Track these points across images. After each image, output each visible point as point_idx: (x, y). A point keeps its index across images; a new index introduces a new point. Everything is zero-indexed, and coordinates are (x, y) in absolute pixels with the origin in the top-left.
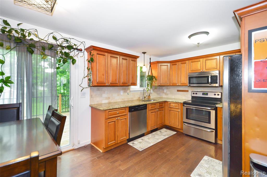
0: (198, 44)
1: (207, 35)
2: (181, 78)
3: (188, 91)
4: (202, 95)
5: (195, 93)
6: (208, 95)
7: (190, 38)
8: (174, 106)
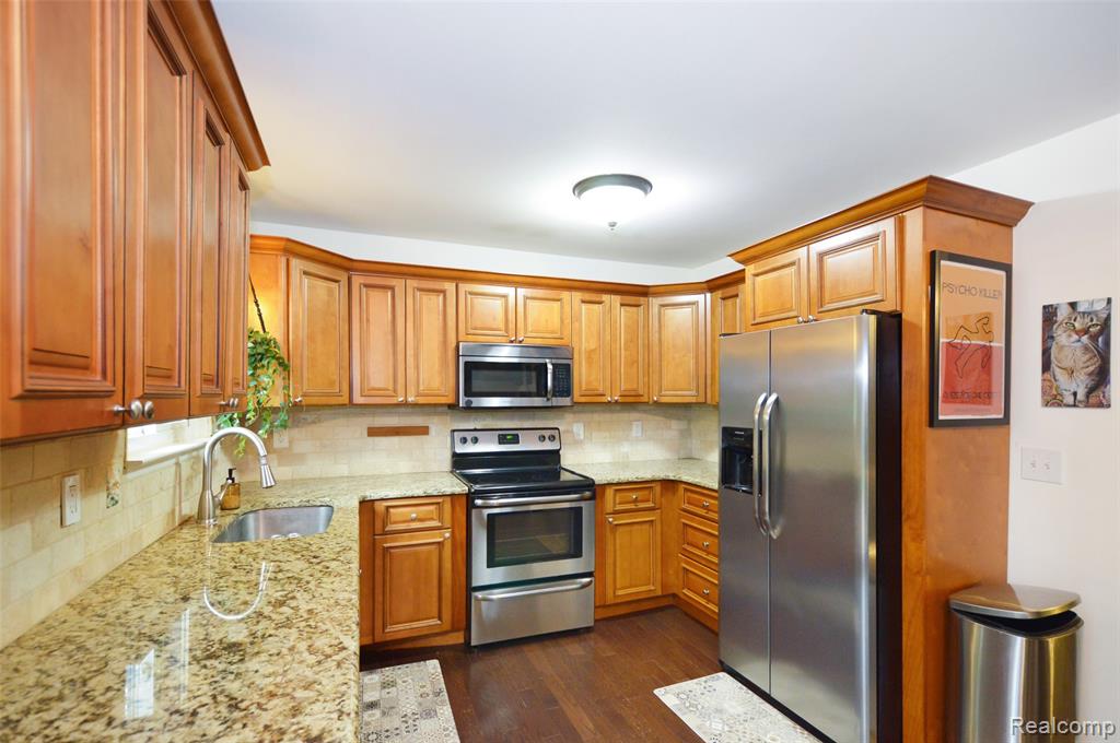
0: (613, 225)
1: (646, 192)
2: (417, 367)
3: (424, 431)
4: (500, 443)
5: (469, 436)
6: (518, 442)
7: (580, 194)
8: (413, 520)
